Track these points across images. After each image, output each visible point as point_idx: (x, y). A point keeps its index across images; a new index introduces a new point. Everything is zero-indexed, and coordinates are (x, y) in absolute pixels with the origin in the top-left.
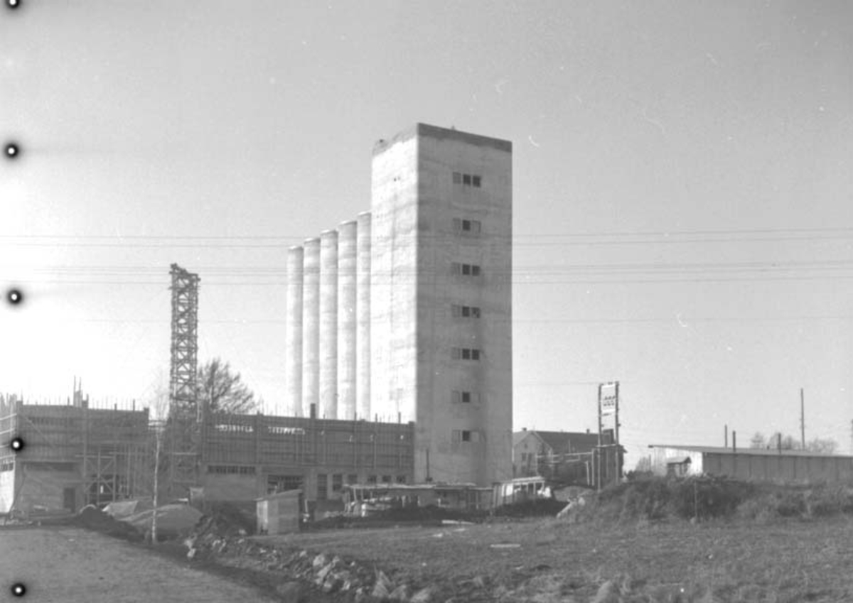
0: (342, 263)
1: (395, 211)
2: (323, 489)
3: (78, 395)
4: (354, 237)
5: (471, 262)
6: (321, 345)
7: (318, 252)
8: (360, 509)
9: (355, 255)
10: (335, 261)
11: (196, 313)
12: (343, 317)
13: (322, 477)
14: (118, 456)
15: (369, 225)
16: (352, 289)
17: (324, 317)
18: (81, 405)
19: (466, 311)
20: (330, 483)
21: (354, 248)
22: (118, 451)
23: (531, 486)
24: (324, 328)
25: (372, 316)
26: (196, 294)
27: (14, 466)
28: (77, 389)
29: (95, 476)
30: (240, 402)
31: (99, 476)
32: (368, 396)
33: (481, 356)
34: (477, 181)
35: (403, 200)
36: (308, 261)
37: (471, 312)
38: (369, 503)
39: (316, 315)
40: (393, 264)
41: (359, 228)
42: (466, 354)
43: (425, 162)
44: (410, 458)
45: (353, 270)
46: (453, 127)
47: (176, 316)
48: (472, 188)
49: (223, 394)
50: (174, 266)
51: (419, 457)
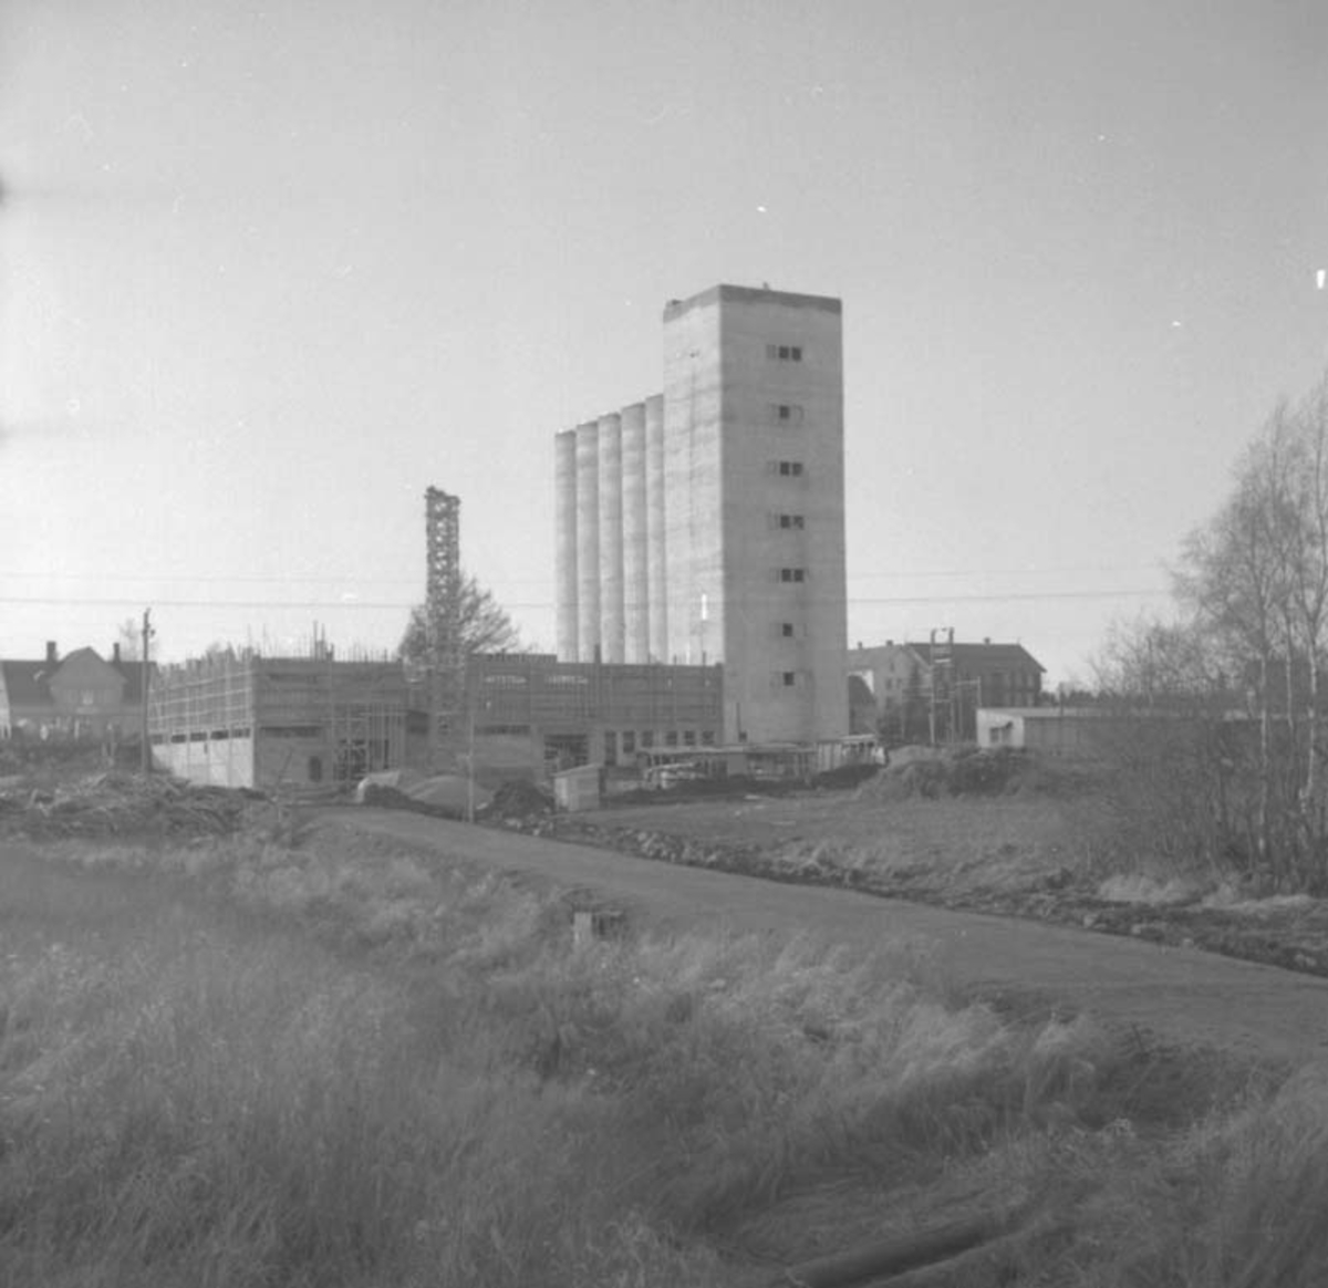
0: (629, 457)
1: (694, 395)
2: (611, 750)
3: (320, 645)
4: (642, 423)
5: (790, 458)
6: (602, 562)
7: (595, 440)
8: (659, 779)
9: (643, 448)
10: (617, 453)
11: (456, 543)
12: (629, 527)
13: (610, 735)
14: (370, 718)
15: (661, 410)
16: (641, 492)
17: (605, 525)
18: (325, 657)
19: (785, 522)
20: (620, 742)
21: (643, 438)
22: (370, 711)
23: (862, 745)
24: (605, 539)
25: (667, 527)
26: (456, 520)
27: (252, 733)
28: (319, 638)
29: (344, 742)
30: (491, 628)
31: (349, 742)
32: (664, 630)
33: (806, 577)
34: (797, 354)
35: (703, 383)
36: (581, 451)
37: (792, 520)
38: (671, 771)
39: (595, 521)
40: (691, 464)
41: (648, 415)
42: (786, 575)
43: (730, 336)
44: (718, 709)
45: (640, 467)
46: (766, 285)
47: (433, 548)
48: (790, 364)
49: (469, 619)
50: (431, 490)
51: (729, 708)
